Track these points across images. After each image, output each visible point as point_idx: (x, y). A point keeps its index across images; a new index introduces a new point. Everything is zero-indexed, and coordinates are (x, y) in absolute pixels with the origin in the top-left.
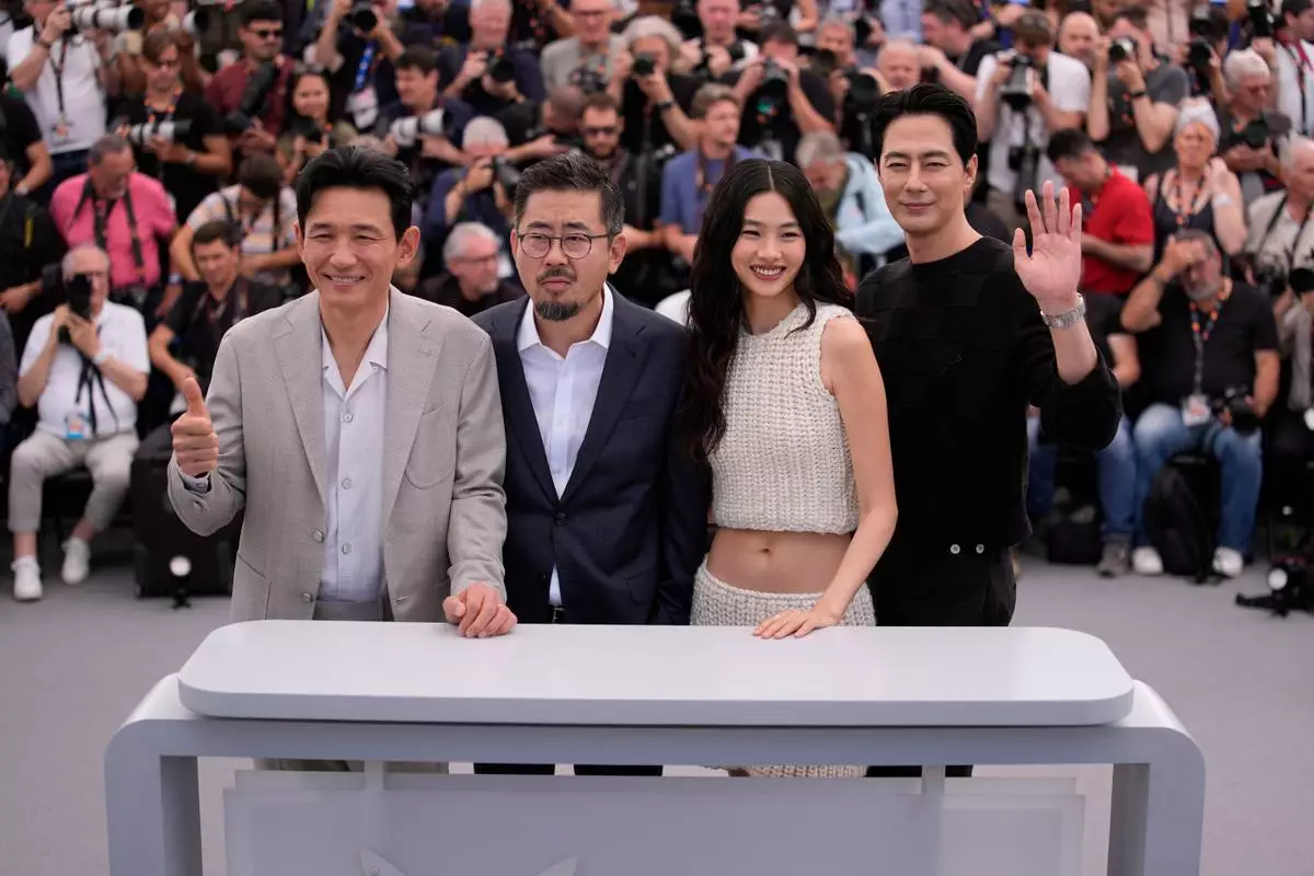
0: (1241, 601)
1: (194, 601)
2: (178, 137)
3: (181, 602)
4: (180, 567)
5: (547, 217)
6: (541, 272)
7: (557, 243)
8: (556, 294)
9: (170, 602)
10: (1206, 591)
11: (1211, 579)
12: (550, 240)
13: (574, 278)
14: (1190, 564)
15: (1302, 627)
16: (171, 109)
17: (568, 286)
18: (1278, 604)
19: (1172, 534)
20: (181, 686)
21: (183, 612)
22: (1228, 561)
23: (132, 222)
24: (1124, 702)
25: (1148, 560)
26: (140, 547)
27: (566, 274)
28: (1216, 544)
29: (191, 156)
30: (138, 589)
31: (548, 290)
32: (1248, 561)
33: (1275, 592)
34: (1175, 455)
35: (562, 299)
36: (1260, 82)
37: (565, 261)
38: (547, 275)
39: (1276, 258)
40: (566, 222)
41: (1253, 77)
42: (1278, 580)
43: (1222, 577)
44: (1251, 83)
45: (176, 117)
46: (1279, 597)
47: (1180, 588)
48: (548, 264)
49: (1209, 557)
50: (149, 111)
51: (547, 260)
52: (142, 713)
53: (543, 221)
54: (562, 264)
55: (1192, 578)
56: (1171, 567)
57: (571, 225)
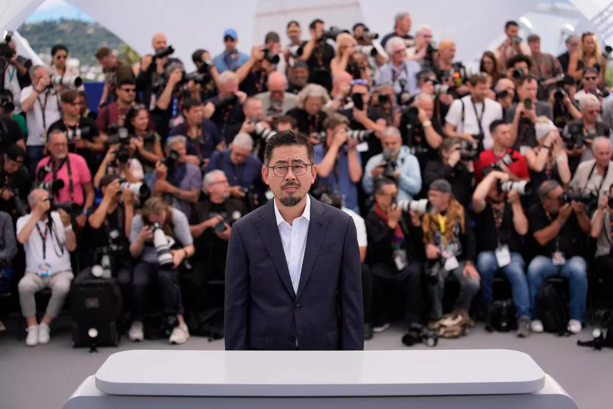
0: (580, 343)
1: (99, 349)
2: (83, 136)
3: (93, 350)
4: (93, 333)
5: (285, 158)
6: (284, 183)
7: (290, 169)
8: (292, 193)
9: (88, 349)
10: (564, 340)
11: (566, 334)
12: (287, 168)
13: (299, 185)
14: (557, 327)
15: (607, 355)
16: (78, 124)
17: (297, 189)
18: (597, 344)
19: (548, 313)
20: (97, 380)
21: (94, 354)
22: (575, 326)
23: (70, 173)
24: (541, 382)
25: (538, 326)
26: (75, 325)
27: (296, 184)
28: (569, 319)
29: (90, 145)
30: (74, 344)
31: (287, 192)
32: (583, 326)
33: (595, 339)
34: (548, 278)
35: (295, 196)
36: (594, 109)
37: (294, 177)
38: (287, 185)
39: (592, 191)
40: (294, 159)
41: (592, 106)
42: (597, 333)
43: (571, 333)
44: (591, 109)
45: (81, 127)
46: (598, 341)
47: (551, 338)
48: (287, 180)
49: (566, 324)
50: (67, 126)
51: (287, 178)
52: (77, 394)
53: (283, 160)
54: (293, 179)
55: (558, 334)
56: (547, 329)
57: (296, 161)
